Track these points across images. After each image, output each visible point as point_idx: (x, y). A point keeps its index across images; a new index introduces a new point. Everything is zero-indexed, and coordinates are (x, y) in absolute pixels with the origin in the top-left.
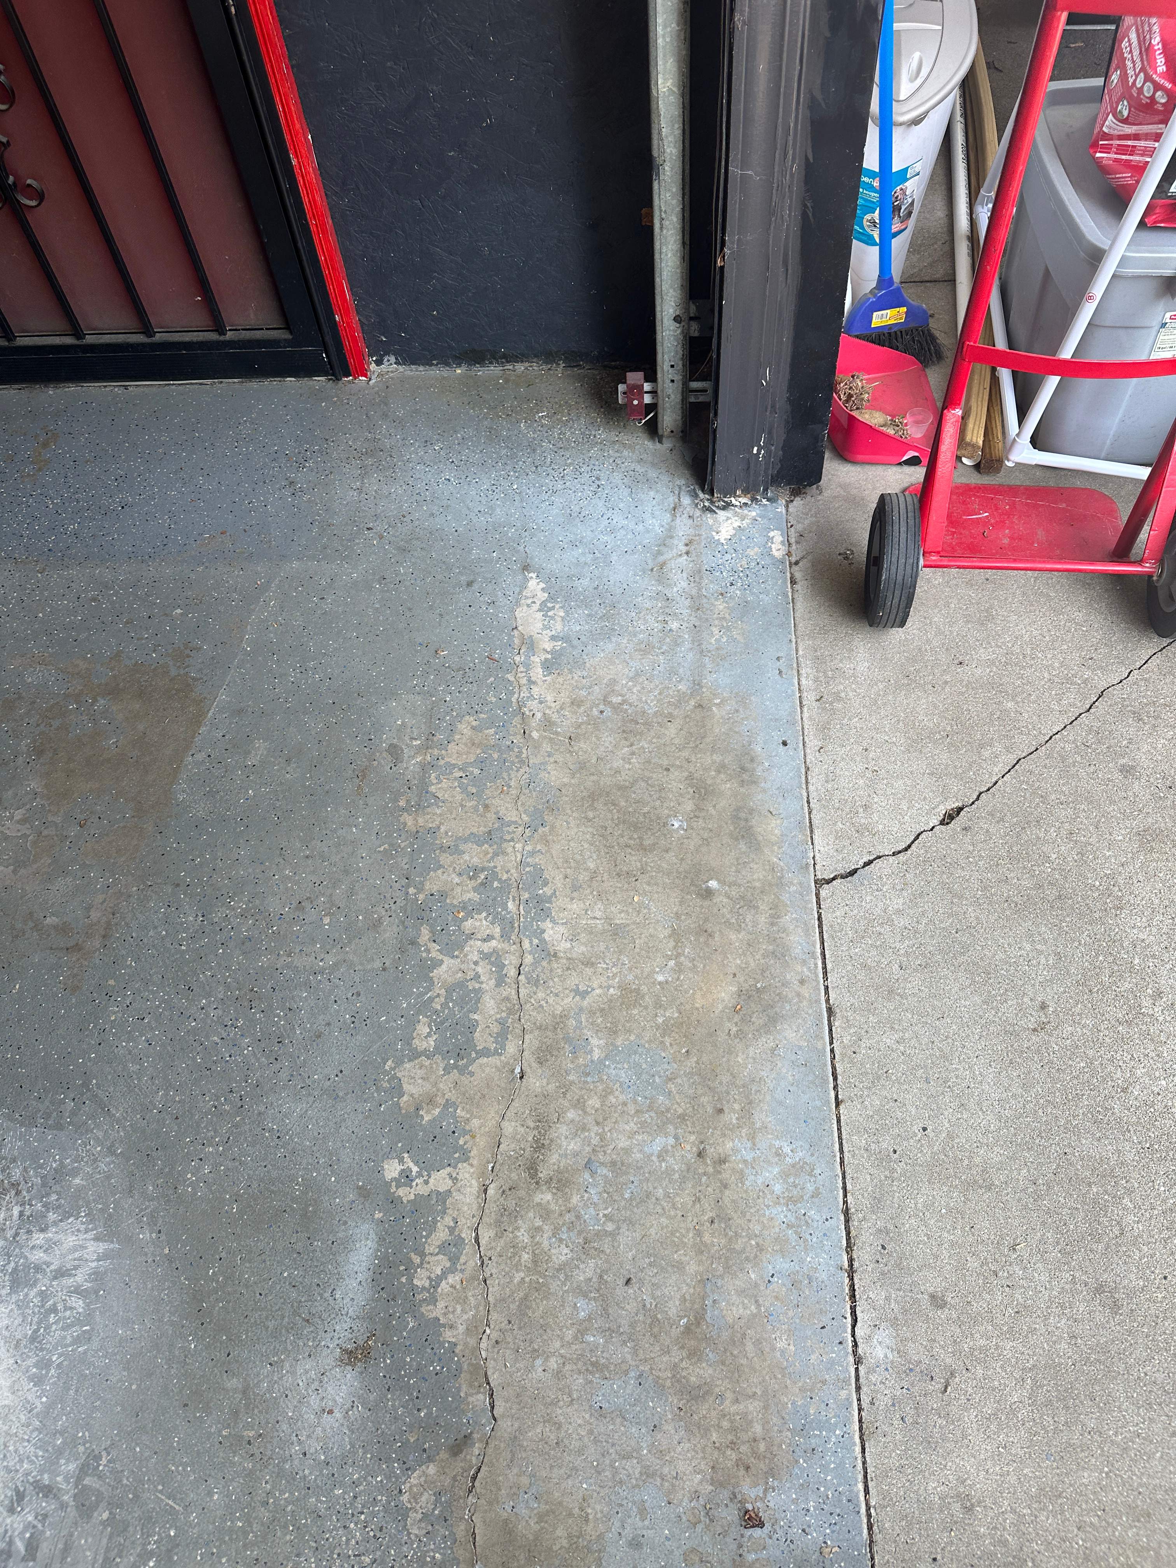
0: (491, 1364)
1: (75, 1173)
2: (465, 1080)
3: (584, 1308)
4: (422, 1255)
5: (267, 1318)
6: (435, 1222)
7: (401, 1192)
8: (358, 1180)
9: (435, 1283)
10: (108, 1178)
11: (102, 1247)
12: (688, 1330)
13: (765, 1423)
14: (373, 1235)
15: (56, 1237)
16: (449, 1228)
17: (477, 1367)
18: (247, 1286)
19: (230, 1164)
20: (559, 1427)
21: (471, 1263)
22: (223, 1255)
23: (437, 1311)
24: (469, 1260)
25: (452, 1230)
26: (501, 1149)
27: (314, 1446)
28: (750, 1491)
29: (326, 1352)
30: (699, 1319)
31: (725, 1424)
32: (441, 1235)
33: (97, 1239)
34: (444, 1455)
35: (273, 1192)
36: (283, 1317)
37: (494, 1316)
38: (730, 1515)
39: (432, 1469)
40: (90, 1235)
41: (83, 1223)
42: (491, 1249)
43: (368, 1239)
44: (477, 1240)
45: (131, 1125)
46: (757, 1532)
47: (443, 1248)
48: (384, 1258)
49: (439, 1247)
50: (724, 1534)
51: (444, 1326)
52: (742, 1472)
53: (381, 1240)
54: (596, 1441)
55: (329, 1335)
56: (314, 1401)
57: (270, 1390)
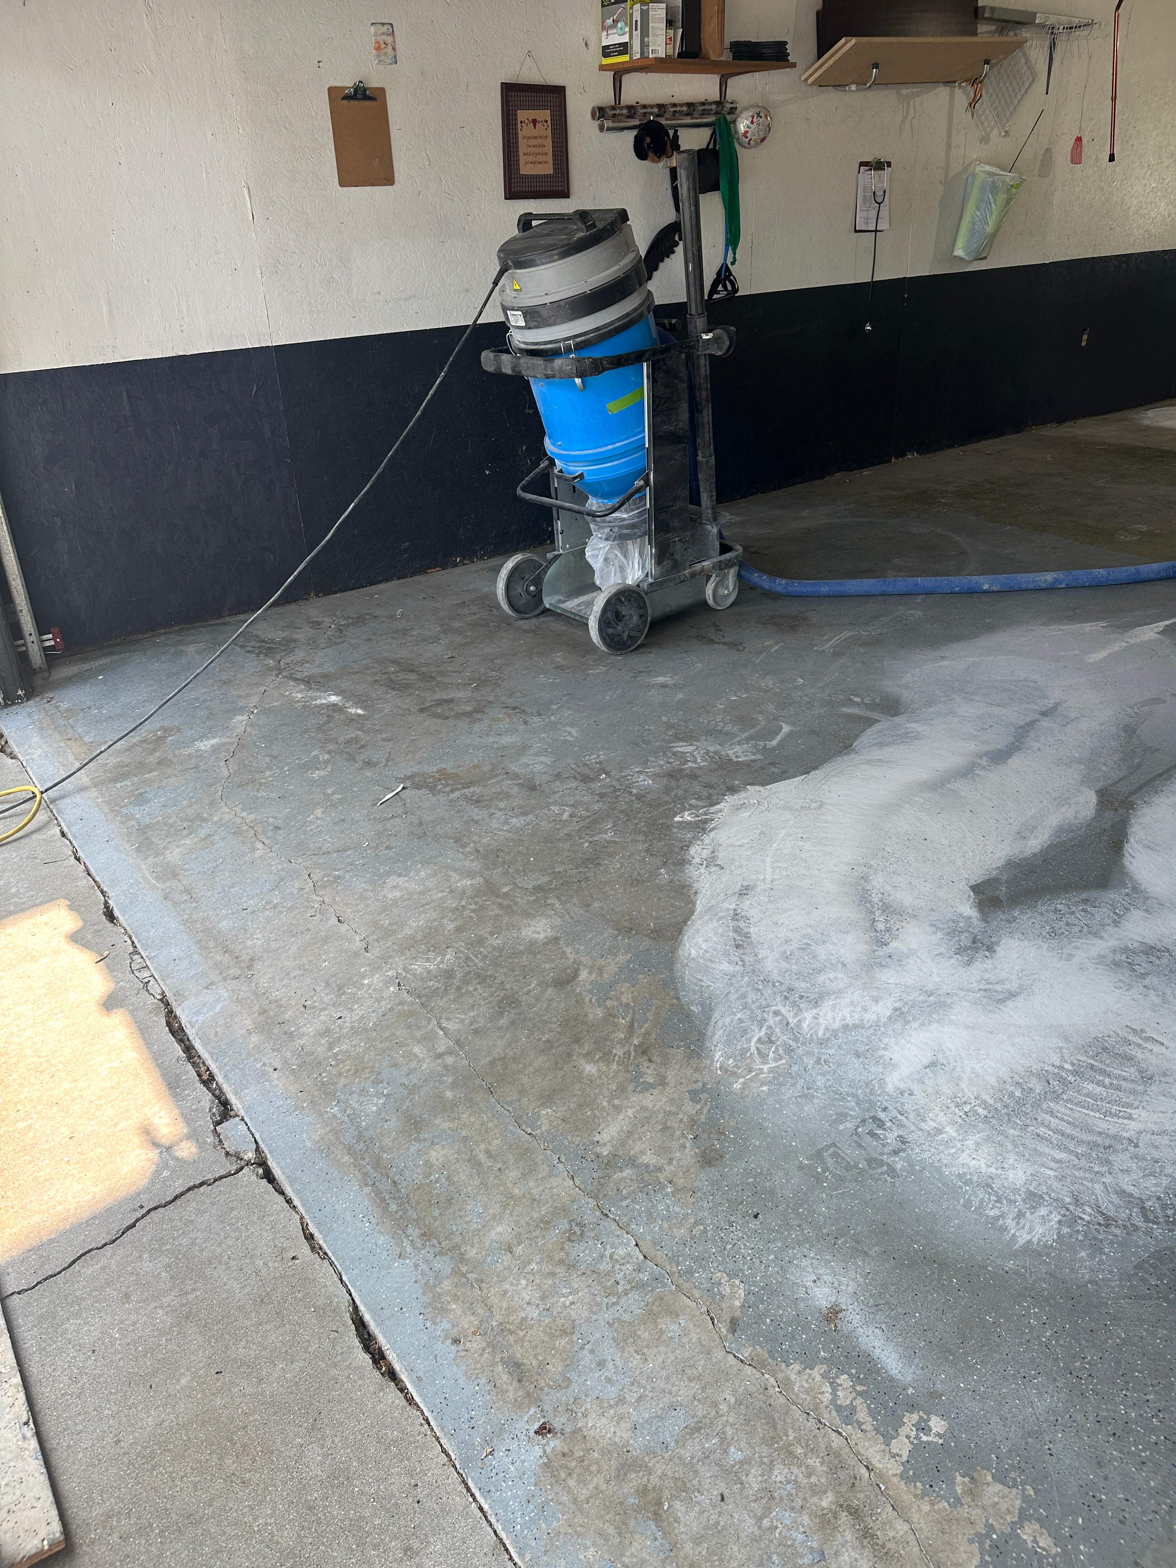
0: (758, 1375)
1: (1091, 1256)
2: (970, 1532)
3: (735, 1455)
4: (859, 1394)
5: (899, 1289)
6: (874, 1418)
7: (915, 1417)
8: (948, 1399)
9: (834, 1387)
10: (1072, 1270)
11: (1021, 1241)
12: (659, 1503)
13: (569, 1491)
14: (899, 1377)
15: (1048, 1226)
16: (863, 1423)
17: (764, 1366)
18: (928, 1291)
19: (1027, 1337)
20: (690, 1380)
21: (827, 1415)
22: (961, 1293)
23: (816, 1373)
24: (830, 1417)
25: (860, 1424)
26: (889, 1505)
27: (804, 1262)
28: (554, 1443)
29: (850, 1301)
30: (657, 1517)
31: (594, 1468)
32: (862, 1415)
33: (1029, 1242)
34: (738, 1314)
35: (983, 1346)
36: (891, 1296)
37: (782, 1400)
38: (557, 1423)
39: (737, 1303)
40: (1035, 1240)
41: (1047, 1241)
42: (825, 1435)
43: (900, 1372)
44: (840, 1434)
45: (1107, 1304)
46: (536, 1426)
47: (853, 1409)
48: (878, 1371)
49: (856, 1407)
50: (555, 1409)
51: (804, 1369)
52: (566, 1450)
53: (892, 1379)
54: (663, 1391)
55: (858, 1310)
56: (828, 1278)
57: (854, 1264)
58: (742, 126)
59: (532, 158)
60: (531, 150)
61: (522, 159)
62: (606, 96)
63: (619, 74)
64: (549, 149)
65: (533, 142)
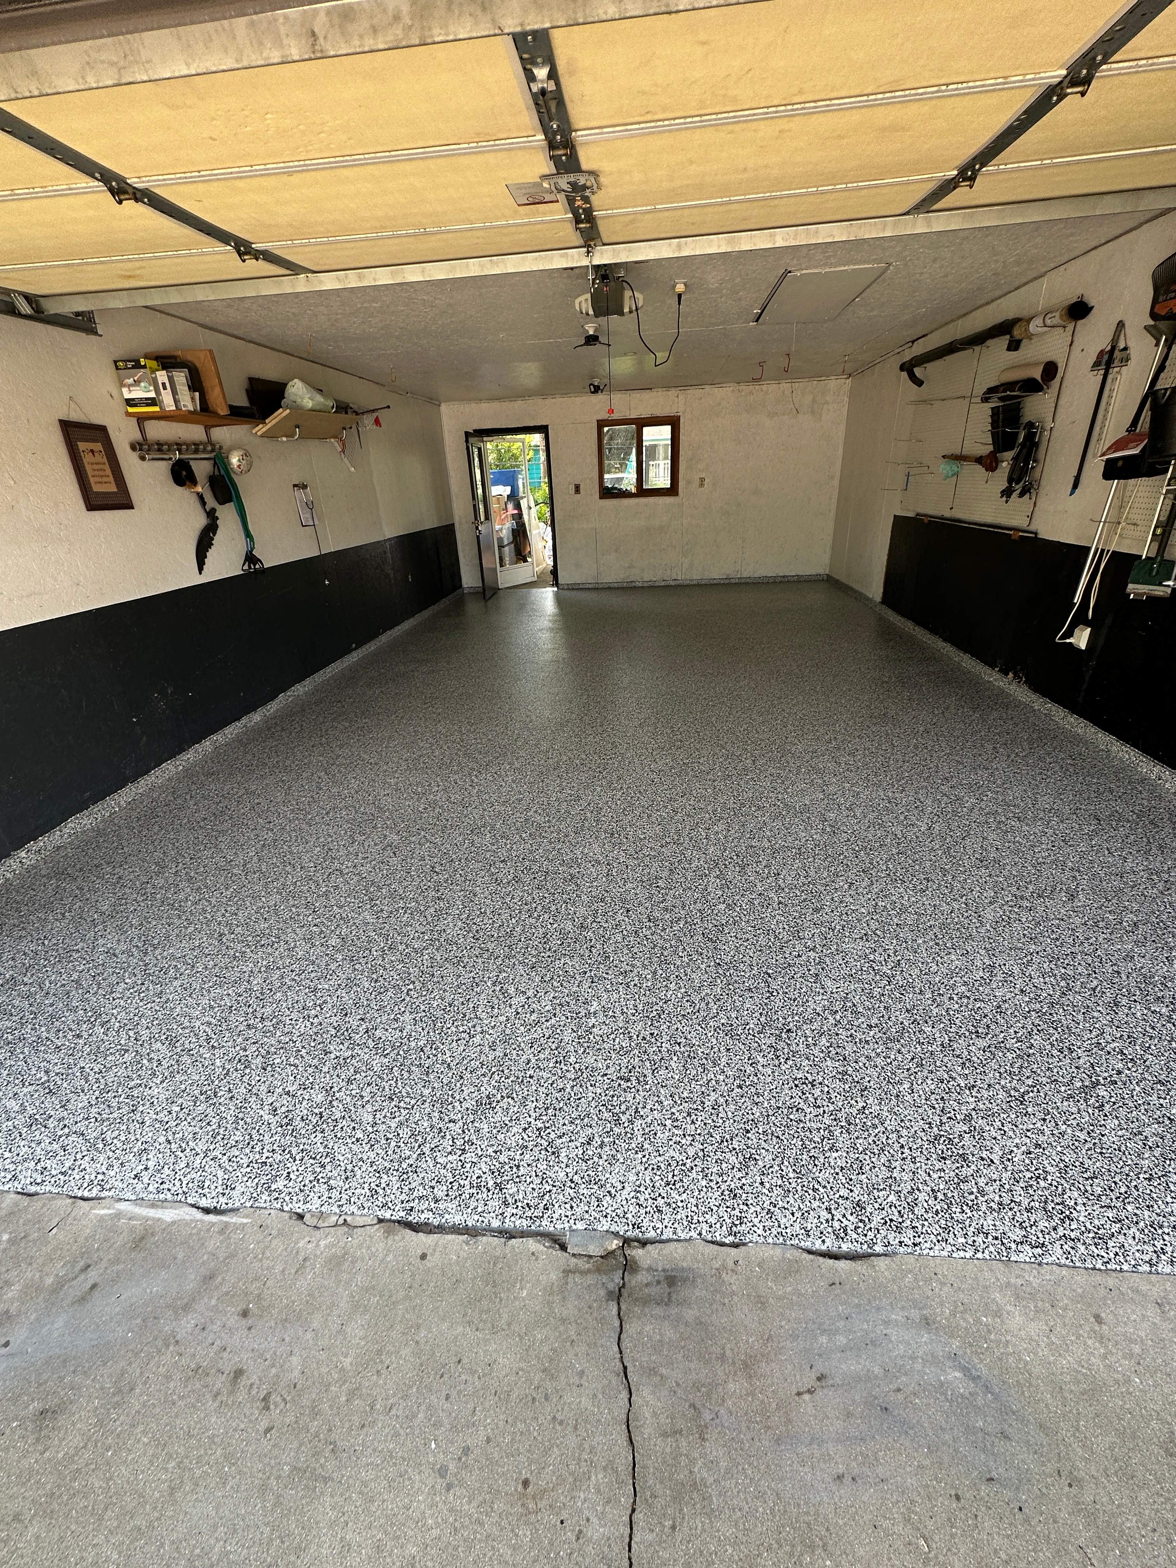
58: (234, 460)
59: (98, 479)
60: (96, 473)
61: (92, 480)
62: (137, 436)
63: (141, 420)
64: (108, 472)
65: (96, 467)
